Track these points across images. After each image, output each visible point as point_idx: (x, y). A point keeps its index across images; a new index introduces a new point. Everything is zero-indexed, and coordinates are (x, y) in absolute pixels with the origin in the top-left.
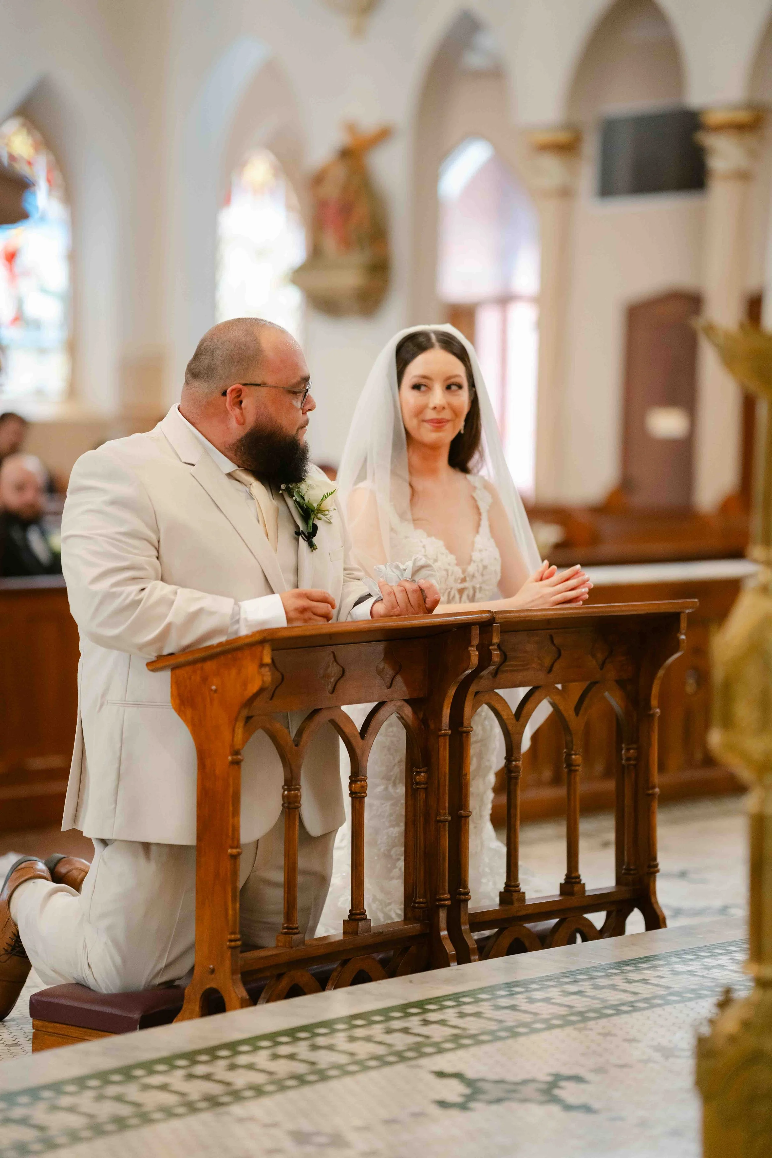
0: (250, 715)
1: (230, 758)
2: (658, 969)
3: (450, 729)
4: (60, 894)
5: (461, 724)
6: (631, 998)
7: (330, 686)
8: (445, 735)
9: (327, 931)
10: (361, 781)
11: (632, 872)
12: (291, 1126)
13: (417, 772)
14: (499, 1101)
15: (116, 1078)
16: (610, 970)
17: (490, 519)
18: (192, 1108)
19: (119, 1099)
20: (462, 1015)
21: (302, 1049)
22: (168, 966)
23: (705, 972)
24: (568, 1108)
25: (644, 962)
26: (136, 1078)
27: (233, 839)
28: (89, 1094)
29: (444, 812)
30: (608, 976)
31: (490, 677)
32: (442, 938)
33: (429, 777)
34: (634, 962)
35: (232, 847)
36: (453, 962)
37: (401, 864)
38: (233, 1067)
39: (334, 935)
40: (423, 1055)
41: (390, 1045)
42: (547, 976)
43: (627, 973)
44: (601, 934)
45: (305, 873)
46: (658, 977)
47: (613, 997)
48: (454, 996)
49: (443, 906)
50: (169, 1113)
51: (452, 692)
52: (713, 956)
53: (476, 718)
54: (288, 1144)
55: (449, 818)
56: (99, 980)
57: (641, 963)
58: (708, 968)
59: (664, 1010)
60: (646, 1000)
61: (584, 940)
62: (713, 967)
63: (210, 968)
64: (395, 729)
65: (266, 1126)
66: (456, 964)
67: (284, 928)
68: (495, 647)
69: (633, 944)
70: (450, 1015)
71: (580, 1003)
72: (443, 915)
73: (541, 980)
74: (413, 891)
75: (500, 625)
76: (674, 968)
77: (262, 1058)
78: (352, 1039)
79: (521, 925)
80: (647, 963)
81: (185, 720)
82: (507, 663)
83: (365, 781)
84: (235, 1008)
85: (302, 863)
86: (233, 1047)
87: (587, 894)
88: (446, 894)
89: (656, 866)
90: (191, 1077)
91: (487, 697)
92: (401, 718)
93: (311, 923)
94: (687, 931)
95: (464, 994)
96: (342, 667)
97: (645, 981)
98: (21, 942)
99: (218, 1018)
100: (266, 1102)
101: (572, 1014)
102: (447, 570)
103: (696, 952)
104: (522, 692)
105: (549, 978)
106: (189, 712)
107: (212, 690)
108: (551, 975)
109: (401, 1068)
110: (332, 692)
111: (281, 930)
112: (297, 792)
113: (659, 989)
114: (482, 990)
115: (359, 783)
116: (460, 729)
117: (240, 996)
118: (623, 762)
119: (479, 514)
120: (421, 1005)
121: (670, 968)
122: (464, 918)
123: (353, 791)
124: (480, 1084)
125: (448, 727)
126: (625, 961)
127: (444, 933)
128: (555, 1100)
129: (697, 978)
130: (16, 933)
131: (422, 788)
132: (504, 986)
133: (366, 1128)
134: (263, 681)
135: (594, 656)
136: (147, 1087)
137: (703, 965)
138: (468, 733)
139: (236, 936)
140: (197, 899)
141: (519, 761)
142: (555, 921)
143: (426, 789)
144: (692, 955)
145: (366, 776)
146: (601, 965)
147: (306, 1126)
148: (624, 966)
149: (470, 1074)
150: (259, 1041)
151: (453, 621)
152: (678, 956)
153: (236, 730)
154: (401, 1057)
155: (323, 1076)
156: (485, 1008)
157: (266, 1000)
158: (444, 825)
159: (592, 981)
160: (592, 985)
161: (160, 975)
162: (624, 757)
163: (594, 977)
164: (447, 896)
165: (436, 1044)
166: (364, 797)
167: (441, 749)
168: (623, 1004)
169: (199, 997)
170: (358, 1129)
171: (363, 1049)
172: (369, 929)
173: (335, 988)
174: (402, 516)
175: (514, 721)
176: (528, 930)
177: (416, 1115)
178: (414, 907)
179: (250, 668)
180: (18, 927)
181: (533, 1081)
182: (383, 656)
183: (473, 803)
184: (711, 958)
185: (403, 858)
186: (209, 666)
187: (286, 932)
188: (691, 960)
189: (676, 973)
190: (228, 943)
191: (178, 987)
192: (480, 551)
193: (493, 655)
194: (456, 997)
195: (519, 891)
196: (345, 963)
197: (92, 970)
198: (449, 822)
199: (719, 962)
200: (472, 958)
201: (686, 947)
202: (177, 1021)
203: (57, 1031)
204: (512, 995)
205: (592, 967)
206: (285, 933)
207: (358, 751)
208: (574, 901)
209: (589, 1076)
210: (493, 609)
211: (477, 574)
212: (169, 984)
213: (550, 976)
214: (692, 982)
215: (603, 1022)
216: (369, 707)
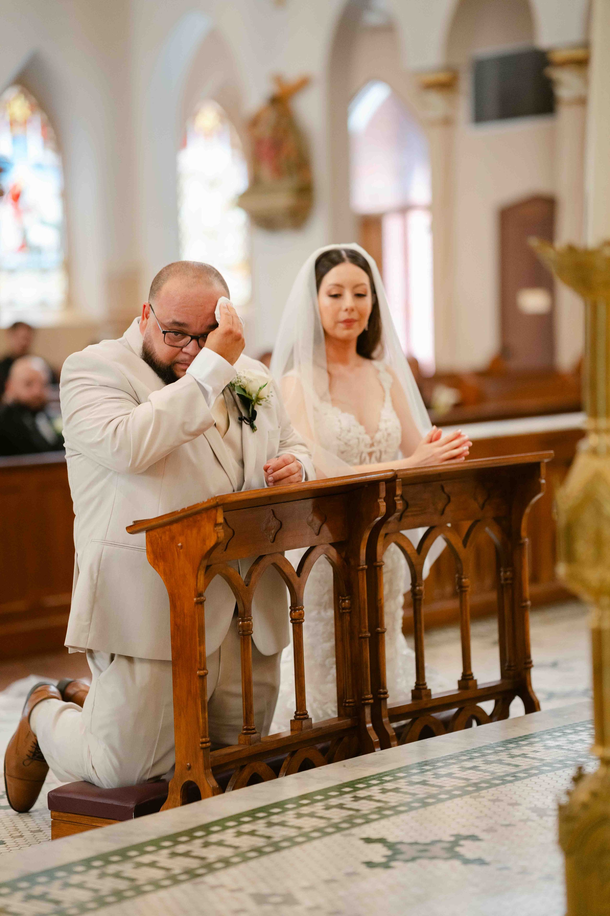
0: (209, 564)
1: (195, 599)
2: (534, 745)
3: (366, 564)
4: (70, 710)
5: (375, 560)
6: (513, 770)
7: (271, 537)
8: (363, 569)
9: (279, 728)
10: (299, 610)
11: (513, 668)
12: (252, 890)
13: (343, 600)
14: (413, 859)
15: (115, 858)
16: (497, 748)
17: (392, 395)
18: (175, 880)
19: (117, 875)
20: (384, 791)
21: (260, 826)
22: (154, 765)
23: (570, 746)
24: (466, 862)
25: (523, 740)
26: (131, 857)
27: (200, 663)
28: (94, 873)
29: (365, 630)
30: (496, 752)
31: (396, 521)
32: (368, 729)
33: (352, 603)
34: (516, 741)
35: (200, 670)
36: (377, 747)
37: (334, 671)
38: (206, 845)
39: (284, 733)
40: (354, 825)
41: (329, 819)
42: (450, 755)
43: (510, 749)
44: (490, 719)
45: (260, 684)
46: (534, 751)
47: (500, 770)
48: (378, 776)
49: (368, 704)
50: (157, 885)
51: (366, 535)
52: (576, 732)
53: (387, 553)
54: (250, 905)
55: (369, 635)
56: (101, 779)
57: (521, 741)
58: (572, 743)
59: (539, 778)
60: (525, 771)
61: (479, 724)
62: (576, 742)
63: (187, 765)
64: (323, 566)
65: (233, 891)
66: (380, 749)
67: (244, 730)
68: (399, 498)
69: (515, 726)
70: (375, 791)
71: (474, 776)
72: (368, 711)
73: (445, 759)
74: (344, 693)
75: (402, 480)
76: (546, 744)
77: (229, 836)
78: (299, 816)
79: (429, 715)
80: (526, 741)
81: (159, 572)
82: (409, 510)
83: (302, 609)
84: (208, 797)
85: (255, 677)
86: (206, 828)
87: (479, 687)
88: (369, 695)
89: (531, 662)
90: (174, 855)
91: (394, 537)
92: (328, 558)
93: (265, 724)
94: (556, 713)
95: (386, 774)
96: (280, 521)
97: (524, 756)
98: (40, 749)
99: (194, 805)
100: (233, 871)
101: (468, 786)
102: (358, 439)
103: (562, 730)
104: (421, 532)
105: (451, 757)
106: (161, 564)
107: (178, 546)
108: (452, 754)
109: (337, 836)
110: (273, 541)
111: (242, 731)
112: (249, 622)
113: (534, 761)
114: (400, 770)
115: (297, 611)
116: (374, 564)
117: (211, 786)
118: (502, 582)
119: (384, 391)
120: (353, 785)
121: (543, 744)
122: (384, 712)
123: (293, 618)
124: (399, 846)
125: (365, 563)
126: (509, 740)
127: (369, 725)
128: (457, 856)
129: (563, 751)
130: (36, 742)
131: (347, 612)
132: (416, 765)
133: (311, 888)
134: (218, 537)
135: (476, 499)
136: (139, 865)
137: (568, 740)
138: (381, 567)
139: (207, 739)
140: (175, 711)
141: (422, 586)
142: (455, 710)
143: (350, 613)
144: (560, 733)
145: (303, 606)
146: (491, 744)
147: (264, 889)
148: (509, 744)
149: (391, 839)
150: (226, 822)
151: (365, 480)
152: (549, 734)
153: (199, 576)
154: (338, 828)
155: (277, 848)
156: (401, 784)
157: (232, 787)
158: (366, 641)
159: (484, 757)
160: (484, 761)
161: (149, 773)
162: (503, 578)
163: (485, 754)
164: (371, 696)
165: (364, 816)
166: (302, 622)
167: (360, 582)
168: (507, 775)
169: (180, 788)
170: (305, 889)
171: (308, 824)
172: (311, 726)
173: (286, 775)
174: (322, 399)
175: (416, 555)
176: (435, 718)
177: (349, 875)
178: (345, 706)
179: (208, 528)
180: (37, 738)
181: (440, 841)
182: (311, 510)
183: (387, 620)
184: (574, 734)
185: (335, 666)
186: (175, 527)
187: (245, 732)
188: (559, 736)
189: (547, 748)
190: (200, 745)
191: (164, 780)
192: (386, 421)
193: (397, 504)
194: (379, 777)
195: (426, 688)
196: (293, 754)
197: (95, 770)
198: (369, 638)
199: (580, 737)
200: (392, 743)
201: (555, 726)
202: (163, 810)
203: (71, 820)
204: (423, 772)
205: (483, 746)
206: (245, 734)
207: (296, 586)
208: (469, 694)
209: (482, 835)
210: (396, 469)
211: (383, 441)
212: (157, 779)
213: (452, 756)
214: (559, 754)
215: (492, 790)
216: (304, 550)
